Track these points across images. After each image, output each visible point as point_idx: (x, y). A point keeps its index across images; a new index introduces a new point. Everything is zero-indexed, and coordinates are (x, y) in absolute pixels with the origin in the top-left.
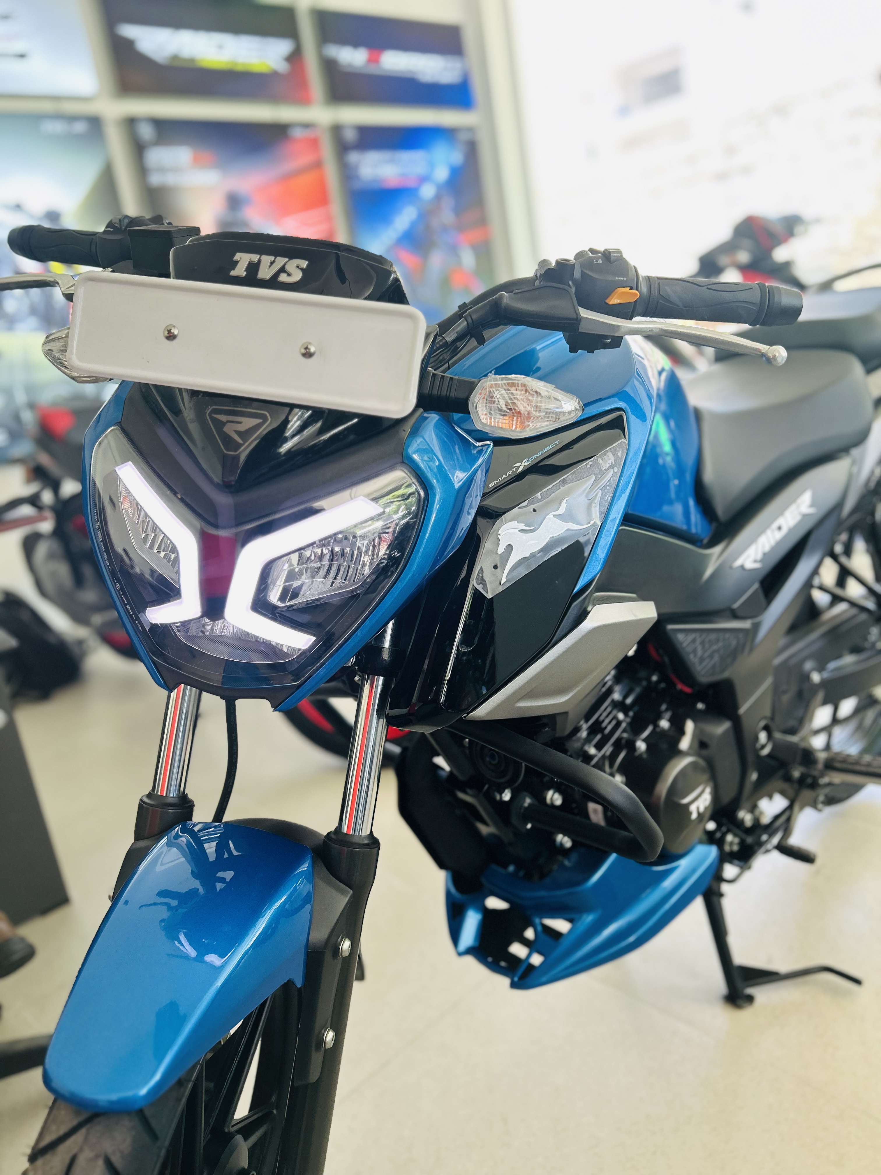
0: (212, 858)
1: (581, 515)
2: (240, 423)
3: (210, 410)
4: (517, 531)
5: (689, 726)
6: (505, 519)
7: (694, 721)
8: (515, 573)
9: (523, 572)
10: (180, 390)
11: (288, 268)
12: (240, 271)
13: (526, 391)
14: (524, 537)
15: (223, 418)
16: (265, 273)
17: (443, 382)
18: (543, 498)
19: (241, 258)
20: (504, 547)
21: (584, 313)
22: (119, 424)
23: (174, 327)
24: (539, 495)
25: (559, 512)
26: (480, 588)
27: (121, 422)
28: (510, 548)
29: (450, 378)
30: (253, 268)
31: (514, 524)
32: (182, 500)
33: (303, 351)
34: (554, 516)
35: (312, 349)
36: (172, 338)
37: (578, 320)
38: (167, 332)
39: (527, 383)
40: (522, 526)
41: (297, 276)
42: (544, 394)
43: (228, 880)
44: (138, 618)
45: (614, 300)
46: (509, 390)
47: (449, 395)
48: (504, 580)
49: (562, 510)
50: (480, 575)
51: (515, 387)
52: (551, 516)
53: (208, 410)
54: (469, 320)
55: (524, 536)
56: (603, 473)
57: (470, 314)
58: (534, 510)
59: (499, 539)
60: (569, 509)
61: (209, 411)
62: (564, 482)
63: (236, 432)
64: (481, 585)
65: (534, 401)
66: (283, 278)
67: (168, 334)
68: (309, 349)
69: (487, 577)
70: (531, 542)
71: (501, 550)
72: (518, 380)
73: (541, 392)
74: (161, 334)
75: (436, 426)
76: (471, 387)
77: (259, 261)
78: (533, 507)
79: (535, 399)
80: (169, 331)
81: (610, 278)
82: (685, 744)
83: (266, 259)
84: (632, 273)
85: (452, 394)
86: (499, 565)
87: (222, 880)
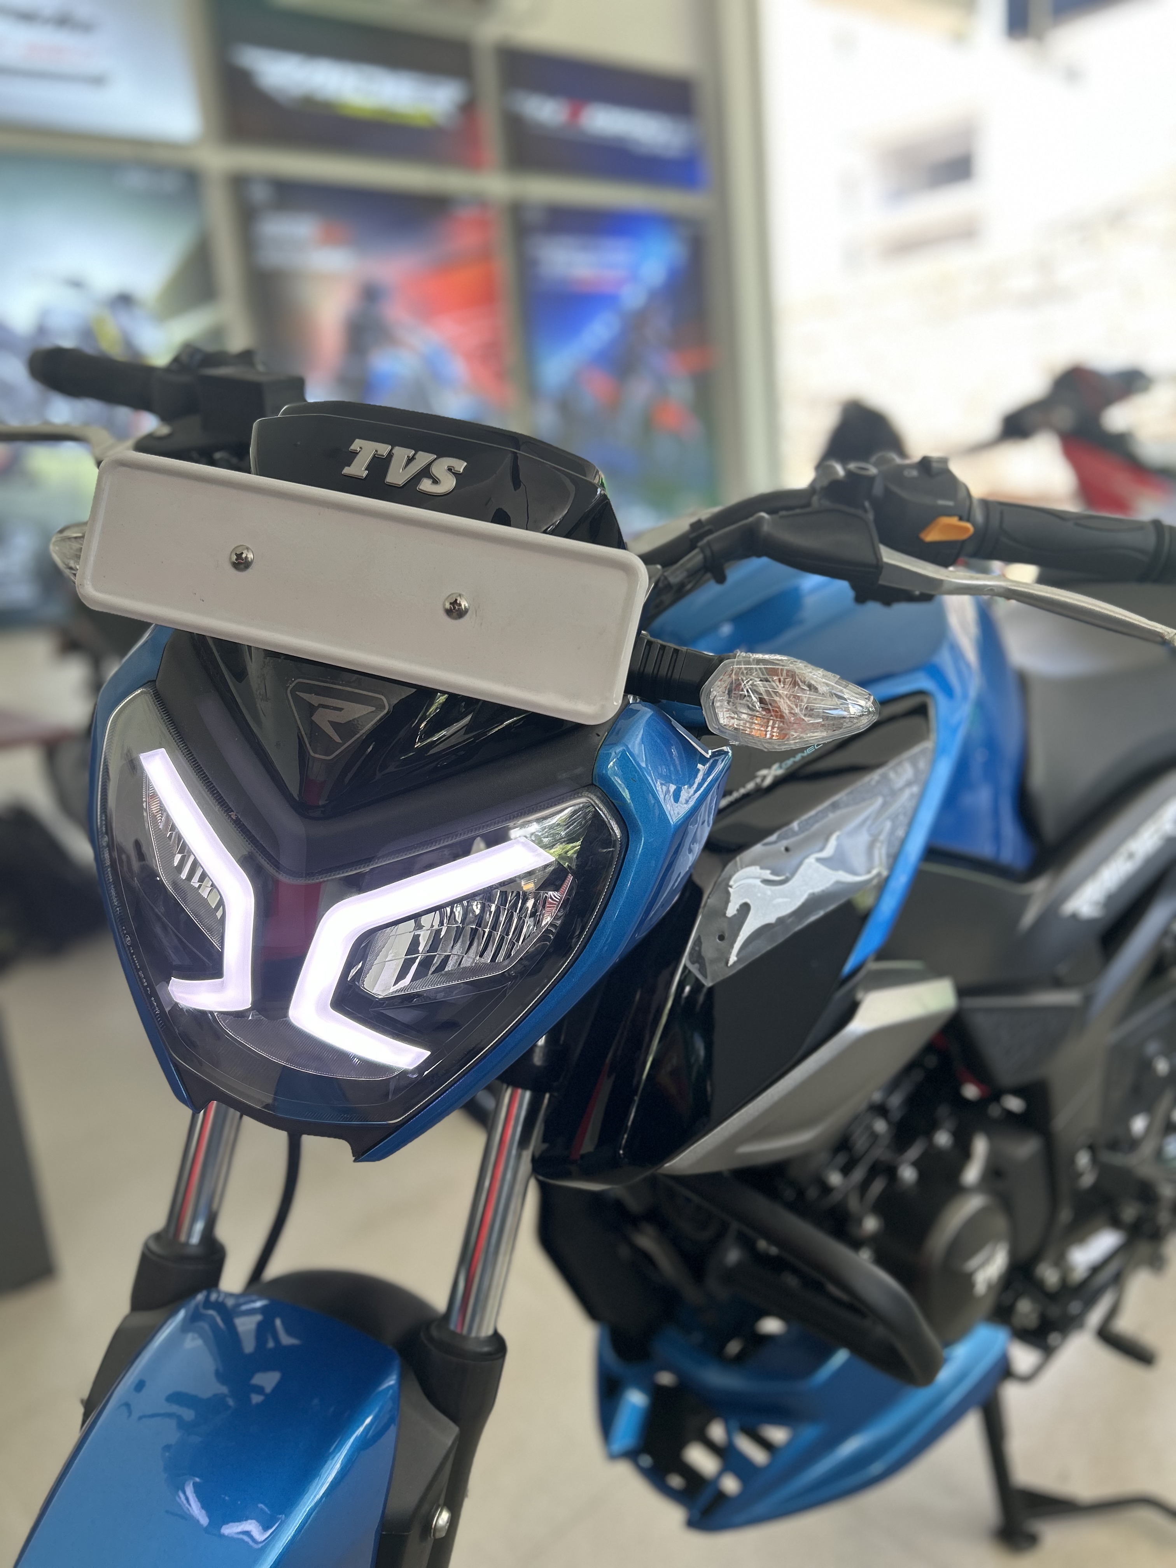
0: (249, 1346)
1: (858, 860)
2: (341, 709)
3: (293, 684)
4: (758, 882)
5: (980, 1146)
6: (741, 860)
7: (990, 1135)
8: (750, 948)
9: (764, 946)
10: (250, 647)
11: (435, 470)
12: (358, 468)
13: (795, 684)
14: (769, 893)
15: (315, 699)
16: (397, 475)
17: (663, 655)
18: (802, 829)
19: (361, 448)
20: (737, 906)
21: (890, 557)
22: (151, 683)
23: (248, 549)
24: (795, 825)
25: (824, 854)
26: (694, 969)
27: (155, 681)
28: (745, 908)
29: (675, 649)
30: (379, 465)
31: (755, 870)
32: (237, 823)
33: (448, 606)
34: (819, 860)
35: (464, 604)
36: (242, 566)
37: (878, 566)
38: (235, 557)
39: (797, 671)
40: (767, 874)
41: (448, 484)
42: (822, 689)
43: (268, 1390)
44: (155, 994)
45: (932, 536)
46: (767, 680)
47: (671, 676)
48: (733, 959)
49: (829, 850)
50: (697, 948)
51: (777, 675)
52: (811, 860)
53: (291, 684)
54: (708, 553)
55: (769, 890)
56: (894, 794)
57: (709, 544)
58: (787, 849)
59: (728, 894)
60: (839, 849)
61: (291, 686)
62: (835, 806)
63: (331, 723)
64: (697, 965)
65: (805, 700)
66: (426, 485)
67: (236, 560)
68: (460, 605)
69: (708, 952)
70: (780, 900)
71: (732, 910)
72: (783, 666)
73: (818, 687)
74: (225, 558)
75: (648, 723)
76: (709, 668)
77: (390, 455)
78: (784, 843)
79: (806, 696)
80: (239, 556)
81: (927, 500)
82: (972, 1174)
83: (401, 453)
84: (962, 494)
85: (676, 676)
86: (726, 935)
87: (260, 1390)
